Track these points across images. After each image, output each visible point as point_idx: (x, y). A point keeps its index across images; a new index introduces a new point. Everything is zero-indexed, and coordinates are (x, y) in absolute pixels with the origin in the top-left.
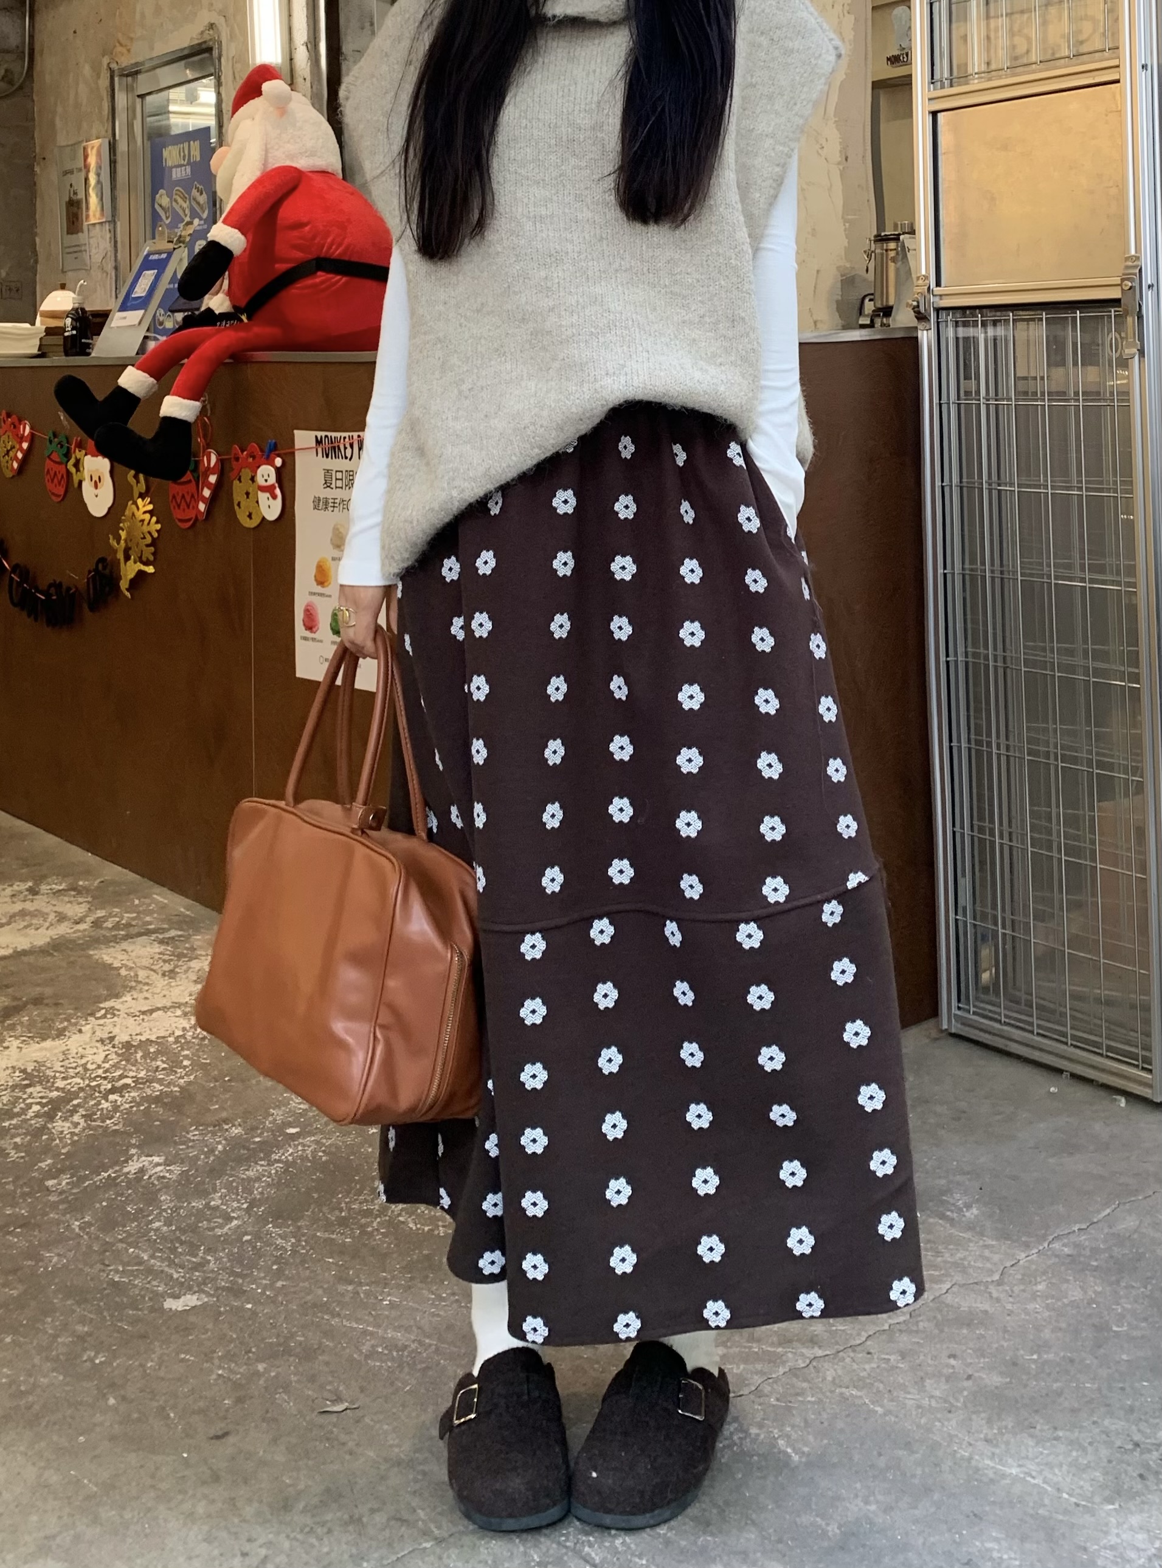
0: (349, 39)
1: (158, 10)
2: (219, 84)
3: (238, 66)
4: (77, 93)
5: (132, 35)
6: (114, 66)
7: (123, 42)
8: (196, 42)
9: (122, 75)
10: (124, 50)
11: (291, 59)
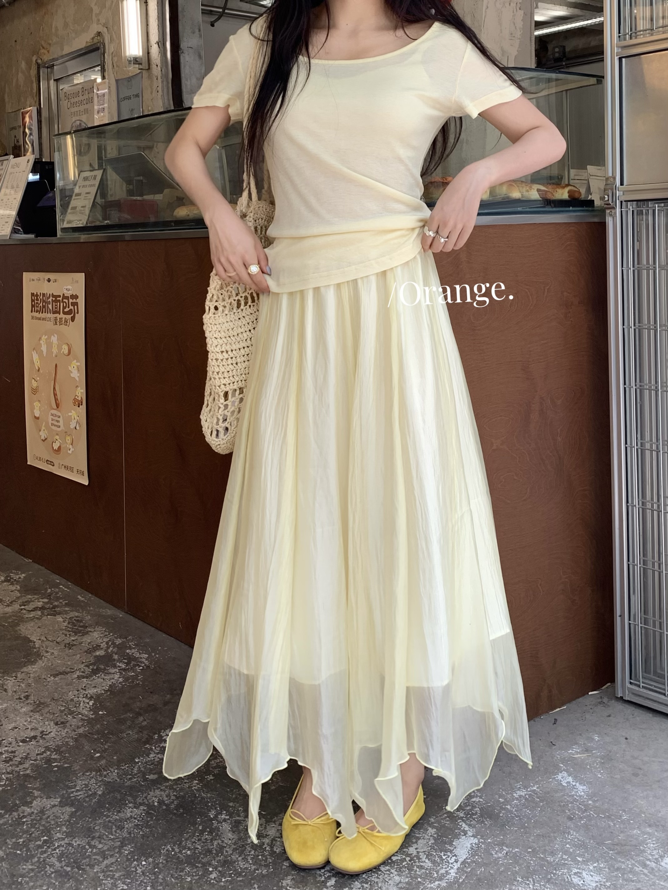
0: (185, 39)
1: (66, 25)
2: (103, 71)
3: (115, 59)
4: (17, 79)
5: (50, 42)
6: (39, 61)
7: (44, 45)
8: (90, 44)
9: (44, 67)
10: (46, 52)
11: (148, 53)
